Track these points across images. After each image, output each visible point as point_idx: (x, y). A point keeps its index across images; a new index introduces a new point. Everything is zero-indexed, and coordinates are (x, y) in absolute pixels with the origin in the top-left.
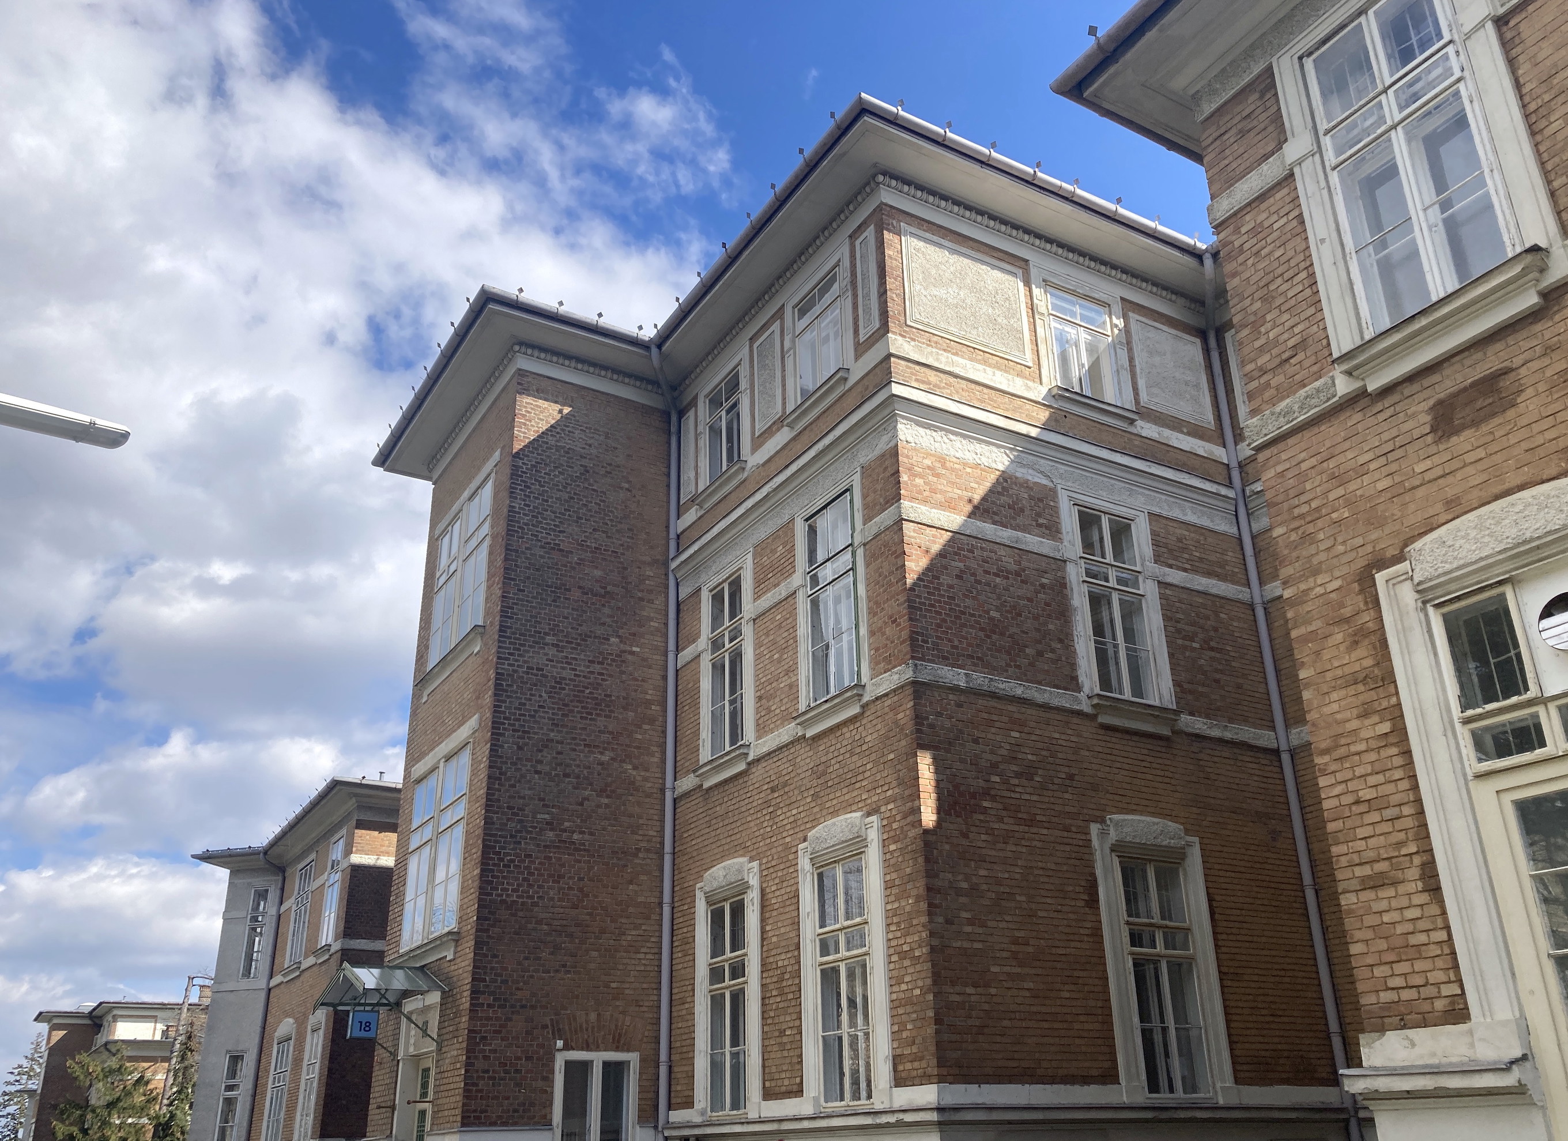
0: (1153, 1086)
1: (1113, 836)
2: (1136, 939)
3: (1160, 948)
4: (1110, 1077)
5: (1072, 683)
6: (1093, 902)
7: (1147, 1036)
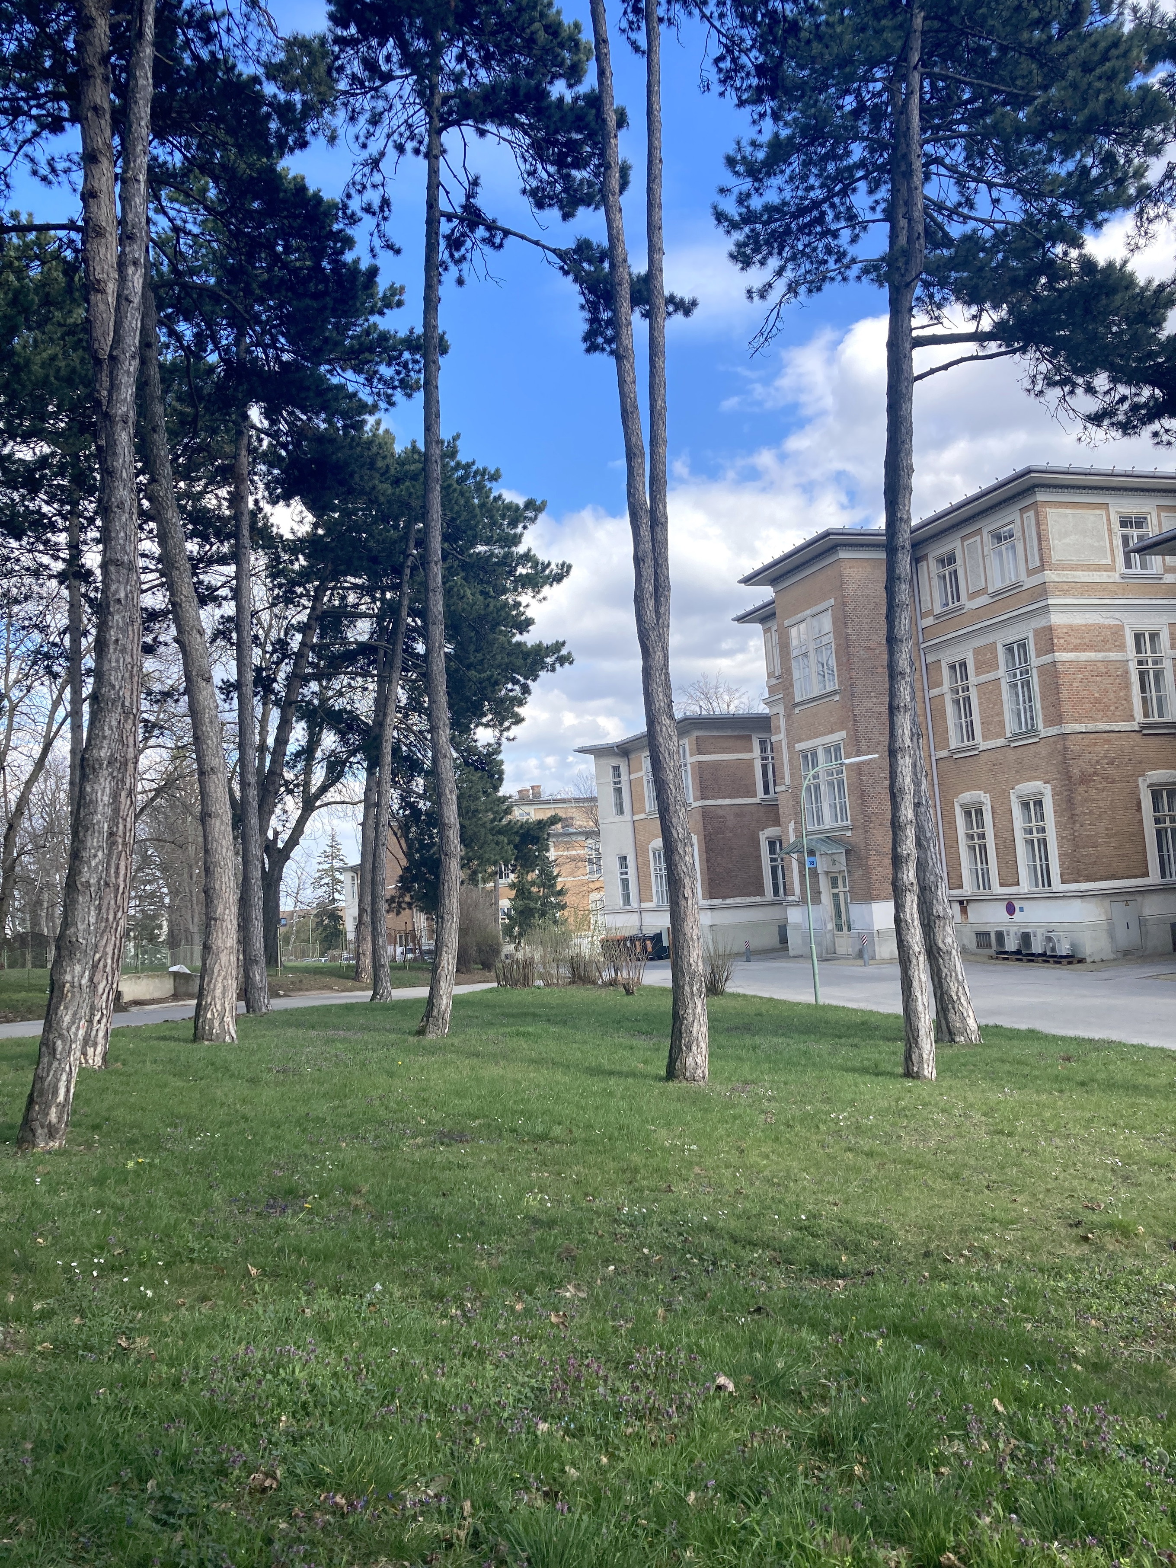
0: (1163, 875)
1: (1148, 782)
2: (1157, 821)
3: (1168, 824)
4: (1146, 874)
5: (1132, 718)
6: (1139, 809)
7: (1161, 858)
